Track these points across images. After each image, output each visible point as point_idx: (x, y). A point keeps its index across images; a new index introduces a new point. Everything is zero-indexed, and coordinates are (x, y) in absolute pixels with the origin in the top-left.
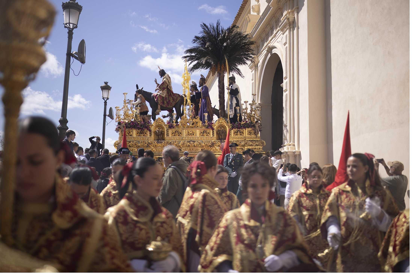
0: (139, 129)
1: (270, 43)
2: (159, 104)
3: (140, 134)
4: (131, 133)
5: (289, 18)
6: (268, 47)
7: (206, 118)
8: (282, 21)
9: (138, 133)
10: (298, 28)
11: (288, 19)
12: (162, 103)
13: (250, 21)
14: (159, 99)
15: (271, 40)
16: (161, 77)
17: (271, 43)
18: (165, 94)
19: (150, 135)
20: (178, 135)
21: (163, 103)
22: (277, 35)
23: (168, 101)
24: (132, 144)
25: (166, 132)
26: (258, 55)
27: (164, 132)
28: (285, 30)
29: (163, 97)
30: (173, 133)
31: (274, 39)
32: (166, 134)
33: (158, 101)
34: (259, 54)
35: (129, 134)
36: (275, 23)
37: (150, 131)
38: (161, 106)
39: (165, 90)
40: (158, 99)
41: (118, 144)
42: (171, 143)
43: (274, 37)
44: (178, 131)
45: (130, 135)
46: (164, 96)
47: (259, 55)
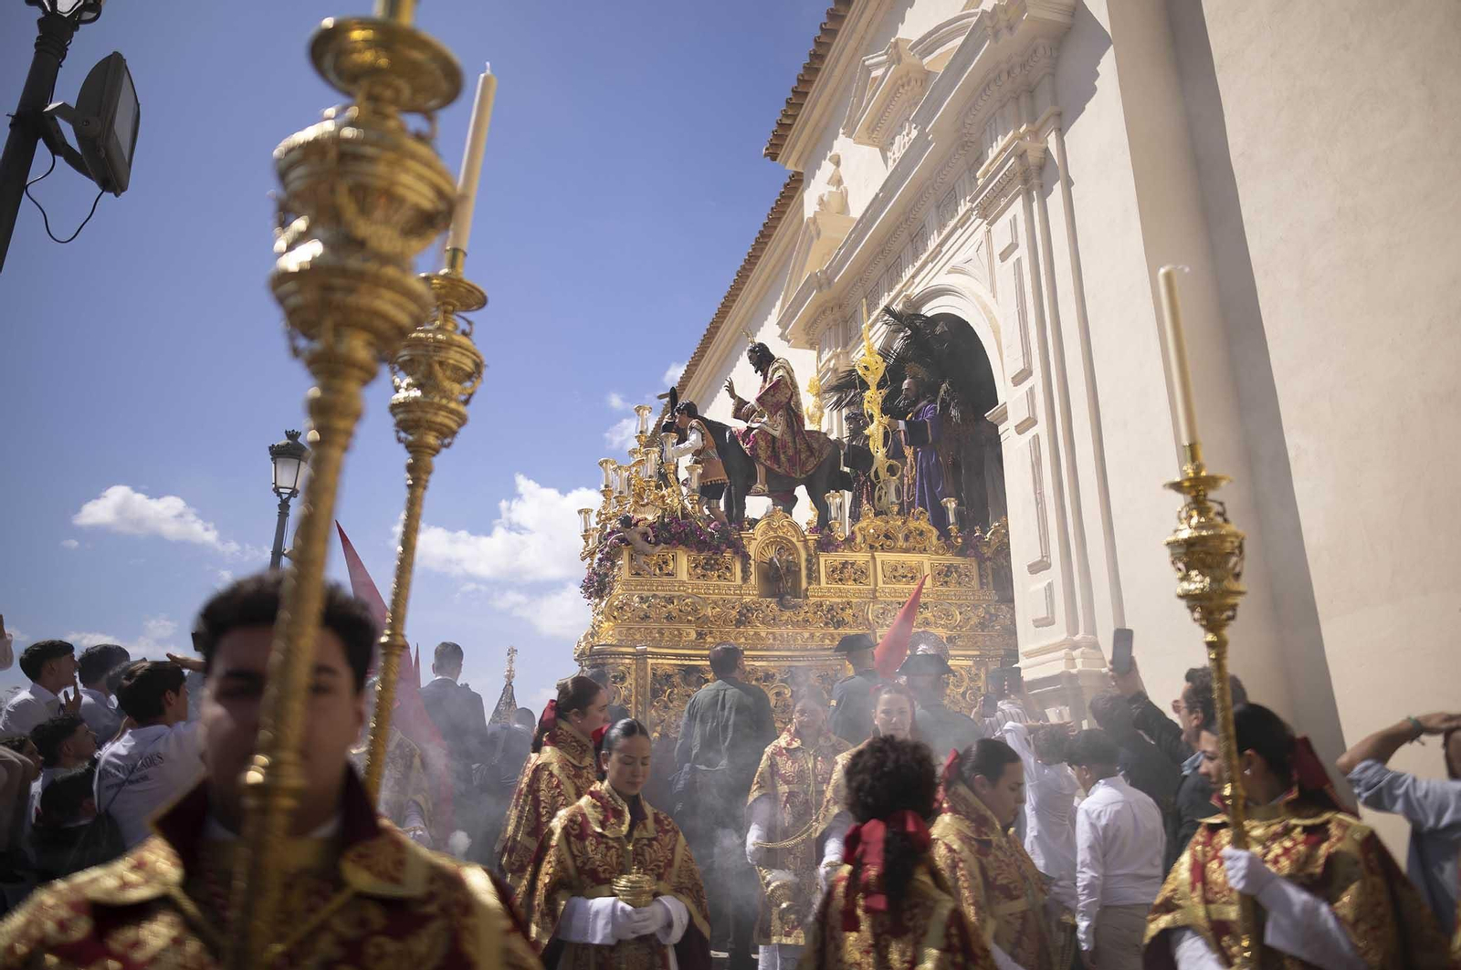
0: (700, 551)
1: (911, 285)
2: (762, 464)
3: (706, 570)
4: (671, 564)
5: (1026, 151)
6: (904, 299)
7: (952, 519)
8: (980, 182)
9: (696, 567)
10: (1069, 183)
11: (1022, 156)
12: (769, 458)
13: (819, 234)
14: (762, 443)
15: (913, 277)
16: (756, 372)
17: (914, 286)
18: (779, 428)
19: (745, 578)
20: (855, 580)
21: (775, 457)
22: (944, 249)
23: (791, 452)
24: (681, 611)
25: (803, 565)
26: (849, 348)
27: (798, 565)
28: (1002, 204)
29: (774, 437)
30: (833, 571)
31: (930, 266)
32: (804, 573)
33: (759, 451)
34: (852, 344)
35: (661, 569)
36: (934, 209)
37: (745, 558)
38: (769, 470)
39: (780, 413)
40: (756, 442)
41: (621, 608)
42: (832, 609)
43: (932, 261)
44: (853, 564)
45: (668, 574)
46: (777, 434)
47: (853, 347)
